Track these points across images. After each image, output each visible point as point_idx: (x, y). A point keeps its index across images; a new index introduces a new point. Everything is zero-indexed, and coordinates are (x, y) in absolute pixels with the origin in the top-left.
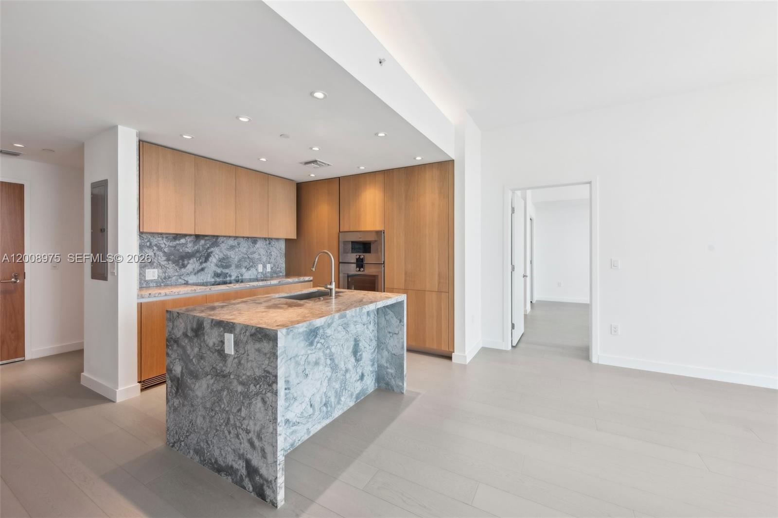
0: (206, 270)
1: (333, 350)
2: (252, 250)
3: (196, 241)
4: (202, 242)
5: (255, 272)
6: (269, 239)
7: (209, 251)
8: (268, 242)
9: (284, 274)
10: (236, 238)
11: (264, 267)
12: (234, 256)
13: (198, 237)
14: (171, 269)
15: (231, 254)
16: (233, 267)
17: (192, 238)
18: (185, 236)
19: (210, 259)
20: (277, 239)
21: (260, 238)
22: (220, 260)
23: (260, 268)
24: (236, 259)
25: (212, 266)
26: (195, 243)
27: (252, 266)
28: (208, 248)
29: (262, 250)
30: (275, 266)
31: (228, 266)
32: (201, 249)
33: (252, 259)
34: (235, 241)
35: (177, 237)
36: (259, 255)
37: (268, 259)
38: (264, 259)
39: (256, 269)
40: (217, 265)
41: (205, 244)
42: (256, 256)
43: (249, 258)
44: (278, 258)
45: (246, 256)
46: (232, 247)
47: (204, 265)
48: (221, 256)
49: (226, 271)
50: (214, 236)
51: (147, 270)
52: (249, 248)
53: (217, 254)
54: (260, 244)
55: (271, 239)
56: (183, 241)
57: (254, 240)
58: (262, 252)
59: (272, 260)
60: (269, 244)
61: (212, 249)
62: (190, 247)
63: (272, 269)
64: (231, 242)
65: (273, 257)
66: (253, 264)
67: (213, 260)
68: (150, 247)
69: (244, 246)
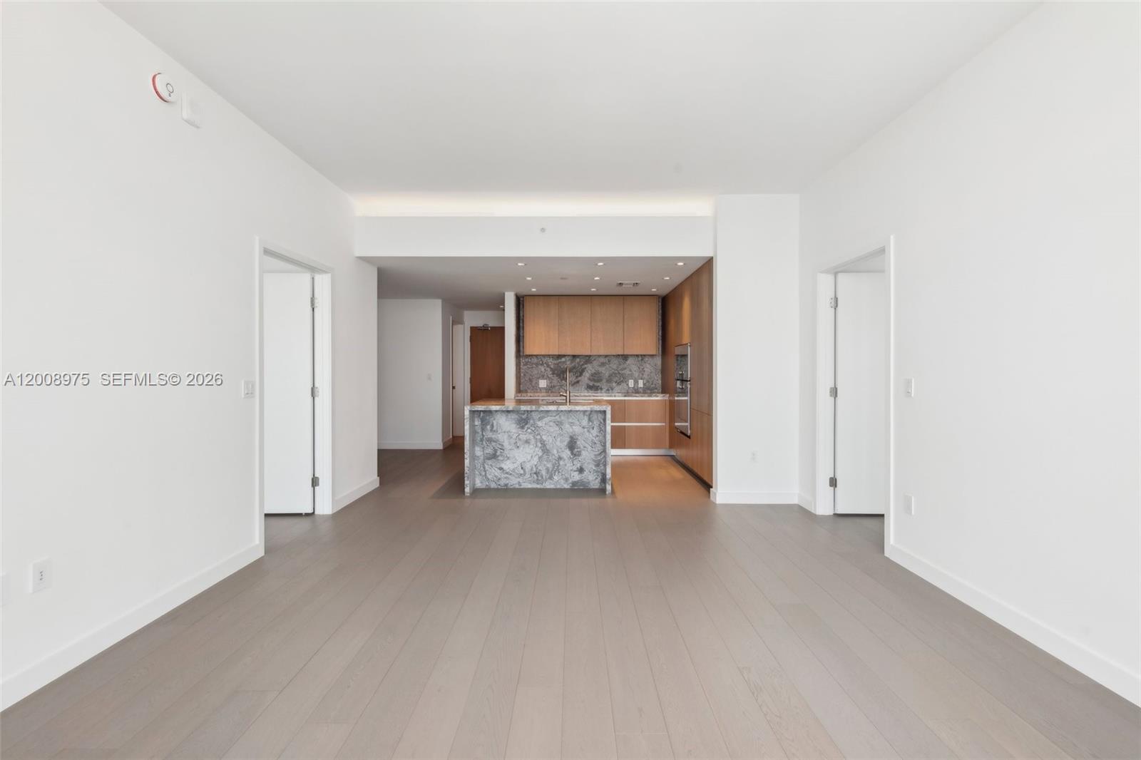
0: (580, 383)
2: (621, 367)
4: (578, 360)
5: (626, 387)
6: (641, 355)
7: (583, 367)
8: (640, 358)
9: (660, 391)
10: (606, 356)
11: (636, 382)
12: (605, 372)
13: (574, 356)
14: (555, 380)
15: (602, 370)
16: (604, 381)
17: (570, 358)
18: (564, 356)
19: (584, 374)
20: (651, 356)
21: (631, 355)
22: (592, 375)
23: (631, 383)
24: (607, 375)
25: (585, 378)
26: (572, 361)
27: (622, 381)
28: (583, 365)
29: (633, 366)
30: (648, 382)
31: (600, 380)
32: (577, 365)
33: (622, 374)
34: (606, 358)
35: (560, 356)
36: (631, 371)
37: (641, 375)
38: (636, 375)
39: (627, 385)
40: (589, 379)
41: (580, 361)
42: (627, 372)
43: (619, 373)
44: (652, 375)
45: (616, 372)
46: (603, 364)
47: (579, 378)
48: (593, 371)
49: (597, 384)
50: (587, 356)
51: (540, 381)
52: (620, 365)
53: (590, 369)
54: (630, 361)
55: (644, 355)
56: (563, 360)
57: (625, 357)
58: (634, 368)
59: (645, 376)
60: (642, 360)
61: (586, 366)
62: (568, 363)
63: (644, 384)
64: (602, 360)
65: (646, 373)
66: (622, 380)
67: (587, 375)
68: (542, 364)
69: (614, 364)
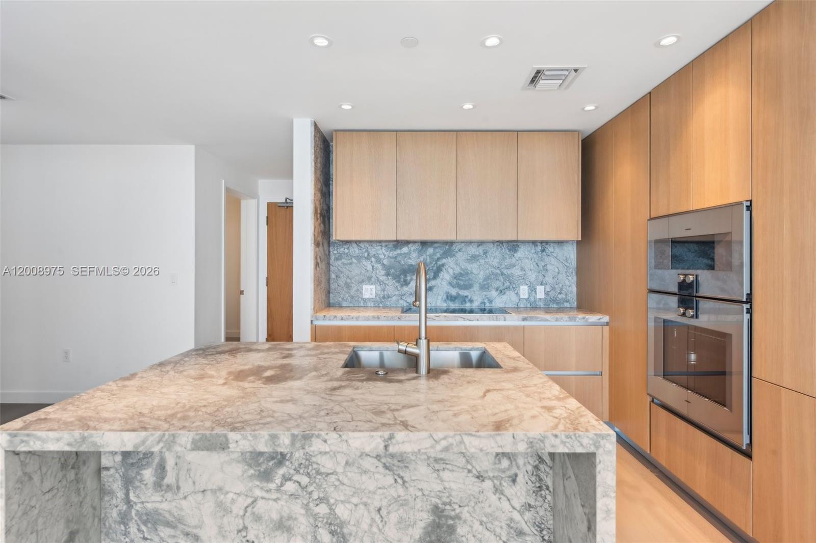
0: (435, 290)
1: (342, 512)
2: (507, 262)
3: (422, 249)
4: (430, 250)
5: (514, 299)
6: (542, 242)
7: (440, 263)
8: (539, 248)
9: (575, 305)
10: (481, 243)
11: (533, 290)
12: (478, 271)
13: (424, 244)
14: (391, 286)
15: (473, 267)
16: (476, 287)
17: (416, 246)
18: (407, 243)
19: (441, 275)
20: (560, 243)
21: (524, 242)
22: (456, 277)
23: (524, 291)
24: (481, 276)
25: (443, 284)
26: (420, 253)
27: (508, 288)
28: (439, 259)
29: (527, 261)
30: (553, 289)
31: (468, 287)
32: (428, 260)
33: (508, 276)
34: (480, 247)
35: (398, 244)
36: (523, 269)
37: (541, 278)
38: (532, 277)
39: (517, 294)
40: (450, 284)
41: (434, 254)
42: (516, 272)
43: (502, 274)
44: (560, 276)
45: (498, 271)
46: (474, 258)
47: (433, 283)
48: (458, 270)
49: (464, 293)
50: (446, 243)
51: (365, 287)
52: (504, 258)
53: (452, 267)
54: (522, 252)
55: (547, 242)
56: (405, 250)
57: (513, 245)
58: (529, 265)
59: (548, 279)
60: (543, 251)
61: (444, 261)
62: (413, 256)
63: (547, 293)
64: (473, 250)
65: (550, 274)
66: (510, 285)
67: (445, 276)
68: (368, 258)
69: (495, 256)
